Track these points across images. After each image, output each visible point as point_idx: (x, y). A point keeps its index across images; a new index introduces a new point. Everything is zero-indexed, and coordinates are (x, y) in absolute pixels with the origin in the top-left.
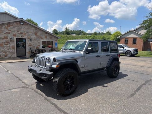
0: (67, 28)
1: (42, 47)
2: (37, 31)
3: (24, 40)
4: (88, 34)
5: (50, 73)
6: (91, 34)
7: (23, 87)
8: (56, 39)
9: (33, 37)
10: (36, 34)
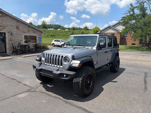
0: (43, 22)
1: (25, 42)
2: (19, 24)
3: (3, 35)
4: (65, 28)
5: (72, 73)
6: (69, 29)
7: (28, 91)
8: (40, 33)
9: (15, 31)
10: (17, 28)
